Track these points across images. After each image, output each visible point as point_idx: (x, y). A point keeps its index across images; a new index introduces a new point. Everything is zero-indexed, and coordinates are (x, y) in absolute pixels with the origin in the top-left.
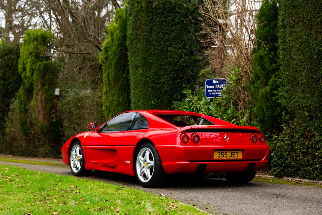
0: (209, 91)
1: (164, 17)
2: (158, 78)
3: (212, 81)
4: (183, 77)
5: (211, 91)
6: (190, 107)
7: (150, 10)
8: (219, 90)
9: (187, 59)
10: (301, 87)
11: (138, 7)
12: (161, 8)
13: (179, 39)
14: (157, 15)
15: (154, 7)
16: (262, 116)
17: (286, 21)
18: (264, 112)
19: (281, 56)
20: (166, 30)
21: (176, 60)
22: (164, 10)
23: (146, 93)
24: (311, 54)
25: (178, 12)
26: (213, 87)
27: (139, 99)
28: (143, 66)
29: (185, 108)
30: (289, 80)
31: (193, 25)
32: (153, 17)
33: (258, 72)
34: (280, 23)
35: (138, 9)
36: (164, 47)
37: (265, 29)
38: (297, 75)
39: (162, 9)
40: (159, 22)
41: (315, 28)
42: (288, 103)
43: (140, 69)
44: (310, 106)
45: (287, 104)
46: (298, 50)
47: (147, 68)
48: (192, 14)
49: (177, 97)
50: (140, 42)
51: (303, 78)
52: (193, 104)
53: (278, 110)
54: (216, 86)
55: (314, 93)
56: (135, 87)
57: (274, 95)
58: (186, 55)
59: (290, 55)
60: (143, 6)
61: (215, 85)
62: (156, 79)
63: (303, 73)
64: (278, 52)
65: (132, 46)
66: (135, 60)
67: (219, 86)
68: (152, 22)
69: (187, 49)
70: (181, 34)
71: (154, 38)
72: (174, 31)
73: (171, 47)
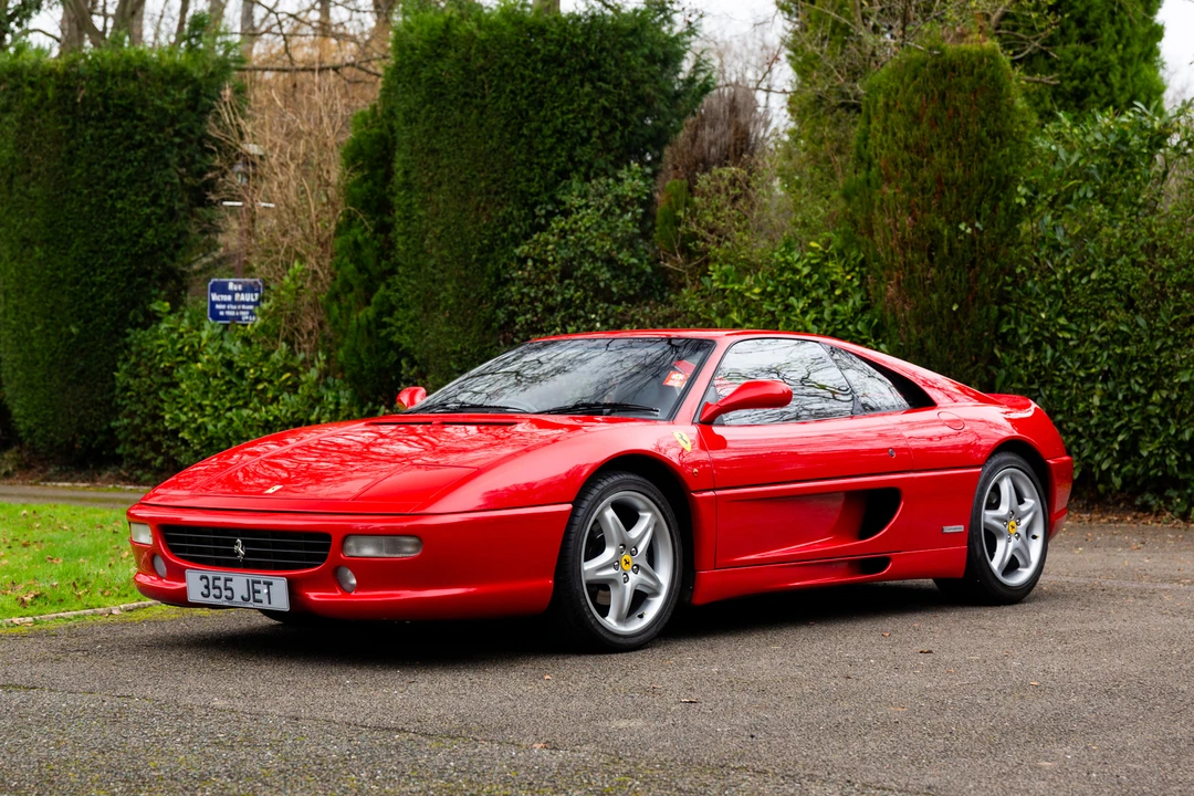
0: (218, 307)
1: (106, 128)
2: (87, 273)
3: (226, 284)
4: (151, 272)
5: (223, 307)
6: (174, 342)
7: (70, 108)
8: (244, 307)
9: (161, 229)
10: (444, 314)
11: (33, 95)
12: (98, 105)
13: (142, 182)
14: (86, 122)
15: (79, 100)
16: (356, 369)
17: (413, 175)
18: (361, 360)
19: (400, 246)
20: (111, 158)
21: (135, 231)
22: (107, 109)
23: (53, 308)
24: (466, 249)
25: (141, 118)
26: (229, 298)
27: (30, 320)
28: (47, 241)
29: (160, 346)
30: (418, 297)
31: (175, 151)
32: (75, 125)
33: (349, 277)
34: (399, 177)
35: (34, 100)
36: (105, 200)
37: (365, 185)
38: (436, 287)
39: (101, 109)
40: (92, 139)
41: (475, 200)
42: (415, 343)
43: (37, 249)
44: (461, 352)
45: (412, 346)
46: (439, 239)
47: (58, 247)
48: (172, 124)
49: (135, 318)
50: (39, 183)
51: (448, 293)
52: (181, 336)
53: (392, 356)
54: (237, 295)
55: (471, 325)
56: (18, 291)
57: (384, 325)
58: (160, 220)
59: (421, 246)
60: (50, 95)
61: (233, 293)
62: (83, 275)
63: (449, 286)
64: (391, 235)
65: (10, 188)
66: (21, 223)
67: (243, 297)
68: (73, 137)
69: (161, 206)
70: (148, 169)
71: (80, 175)
72: (130, 161)
73: (122, 199)
